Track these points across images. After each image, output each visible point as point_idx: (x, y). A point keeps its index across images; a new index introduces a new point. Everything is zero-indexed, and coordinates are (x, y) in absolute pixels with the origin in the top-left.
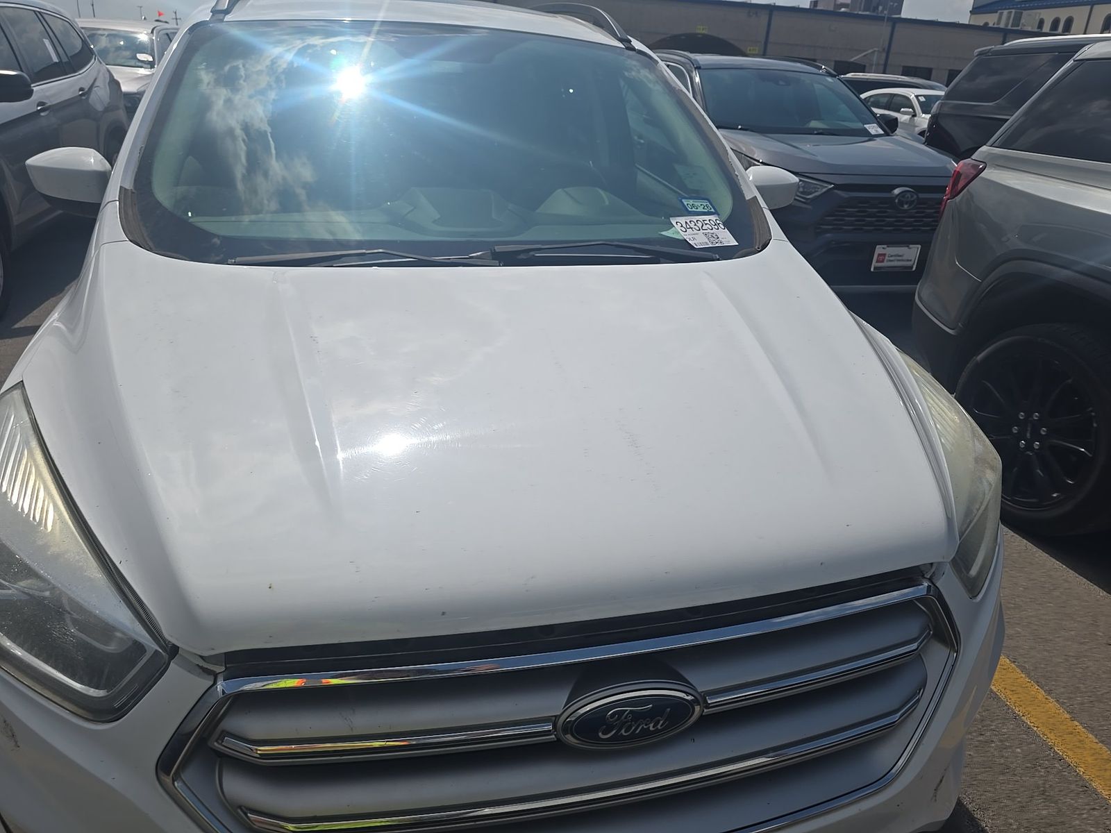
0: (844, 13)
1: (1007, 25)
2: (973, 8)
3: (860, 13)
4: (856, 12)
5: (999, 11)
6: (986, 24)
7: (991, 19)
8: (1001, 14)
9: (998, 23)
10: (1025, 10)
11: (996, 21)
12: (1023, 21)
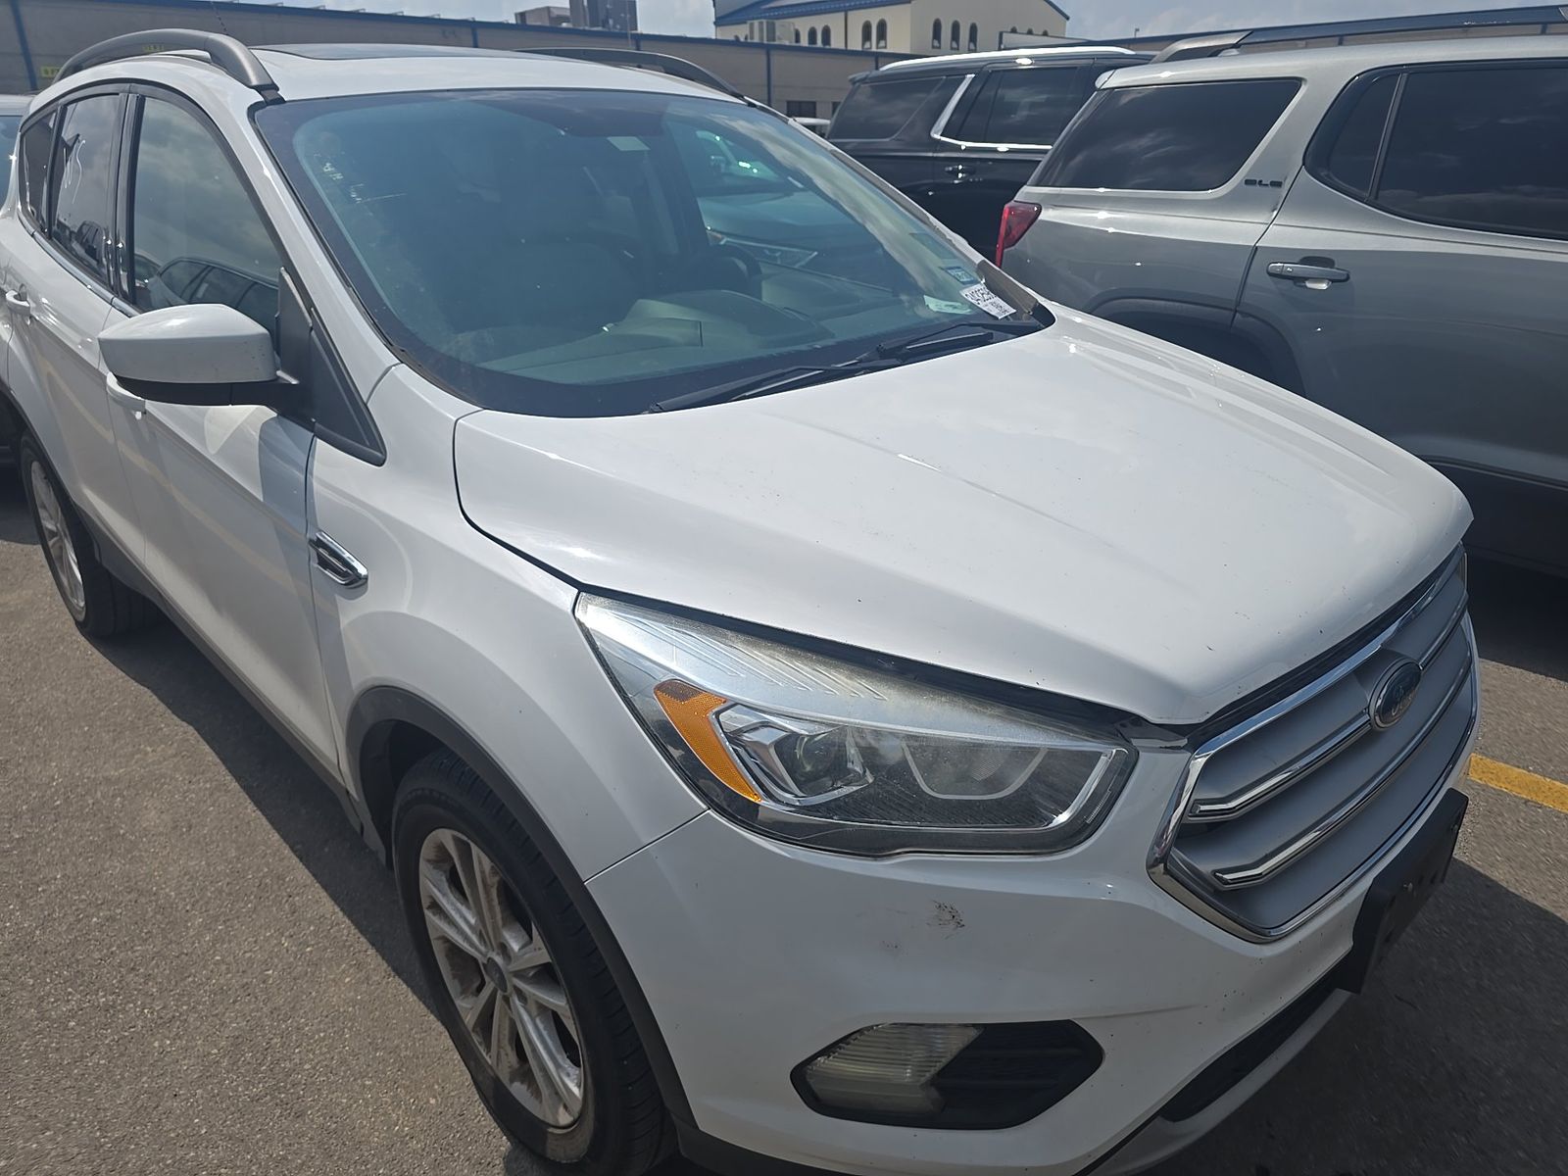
0: (565, 29)
1: (761, 38)
2: (716, 18)
3: (587, 28)
4: (581, 28)
5: (749, 22)
6: (737, 37)
7: (741, 32)
8: (752, 26)
9: (752, 38)
10: (777, 19)
11: (748, 32)
12: (778, 33)
